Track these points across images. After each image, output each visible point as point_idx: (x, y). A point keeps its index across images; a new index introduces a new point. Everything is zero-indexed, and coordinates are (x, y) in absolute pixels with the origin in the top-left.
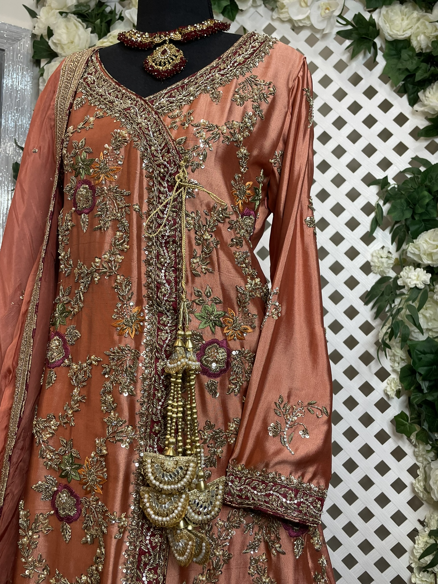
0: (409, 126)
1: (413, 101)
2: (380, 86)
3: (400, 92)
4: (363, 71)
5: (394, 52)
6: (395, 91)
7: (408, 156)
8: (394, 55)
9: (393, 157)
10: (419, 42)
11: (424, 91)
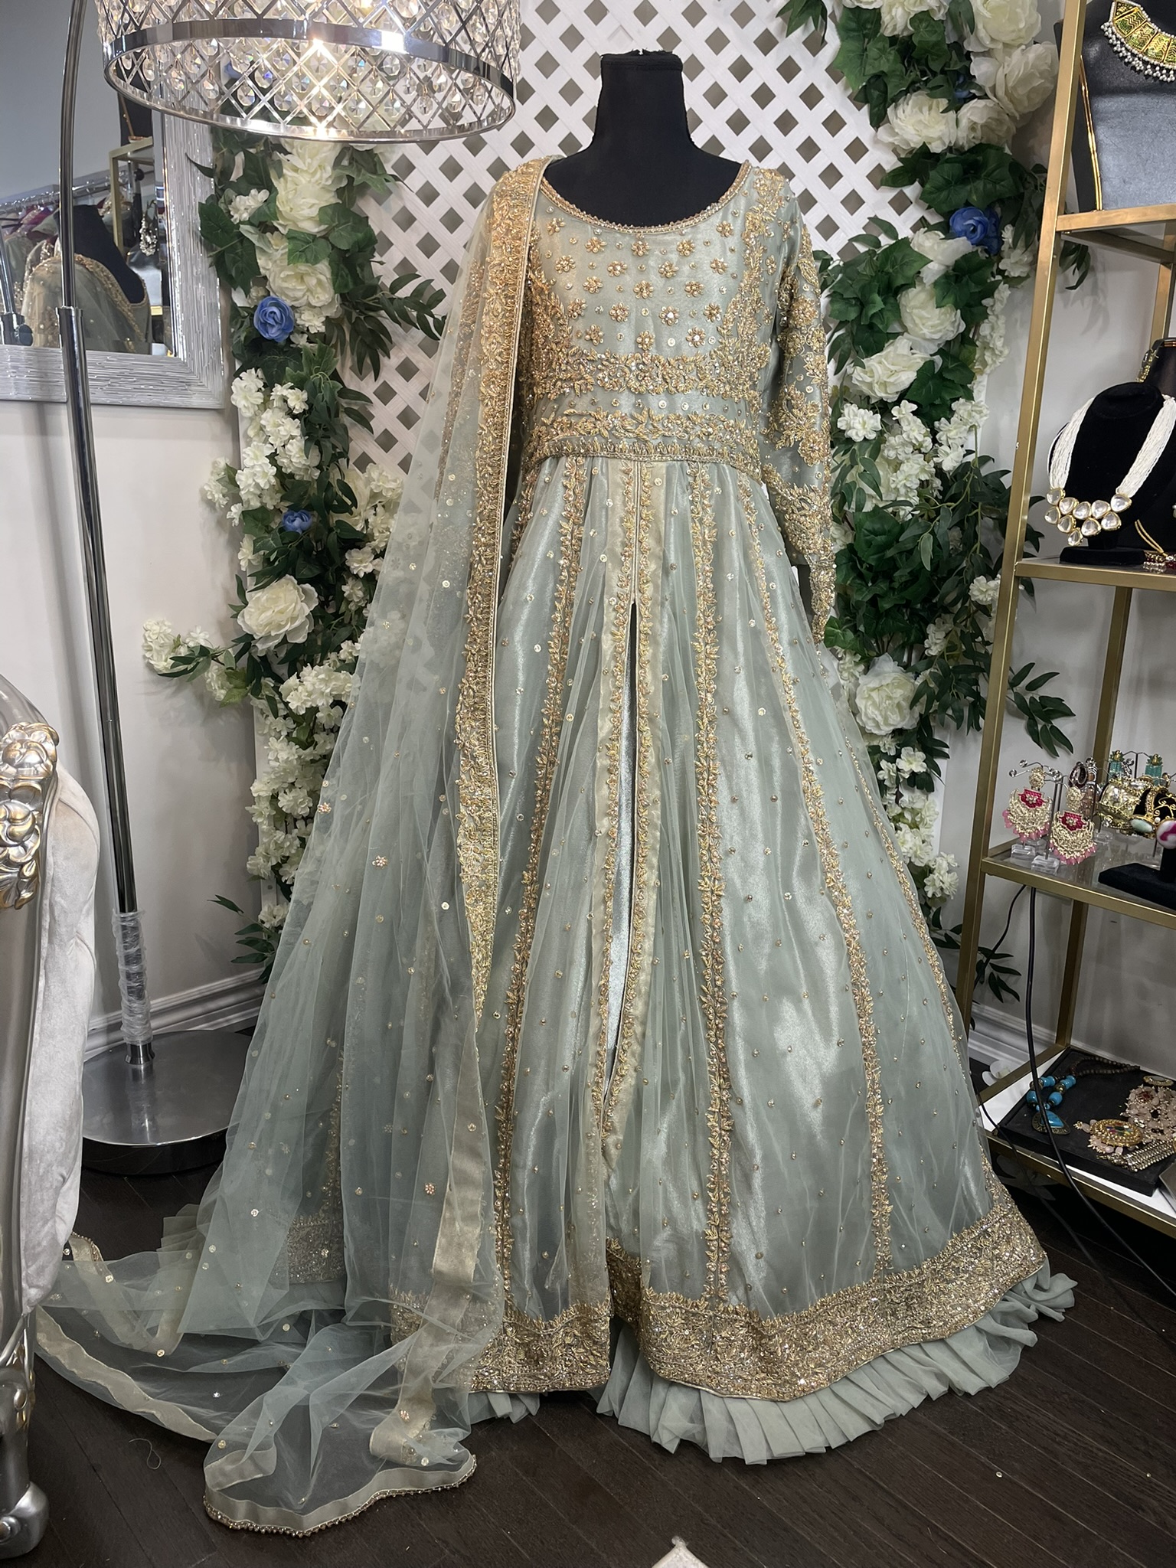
0: (867, 163)
1: (878, 119)
2: (828, 87)
3: (860, 98)
4: (801, 56)
5: (853, 25)
6: (849, 97)
7: (863, 215)
8: (853, 30)
9: (840, 215)
10: (893, 18)
11: (896, 107)
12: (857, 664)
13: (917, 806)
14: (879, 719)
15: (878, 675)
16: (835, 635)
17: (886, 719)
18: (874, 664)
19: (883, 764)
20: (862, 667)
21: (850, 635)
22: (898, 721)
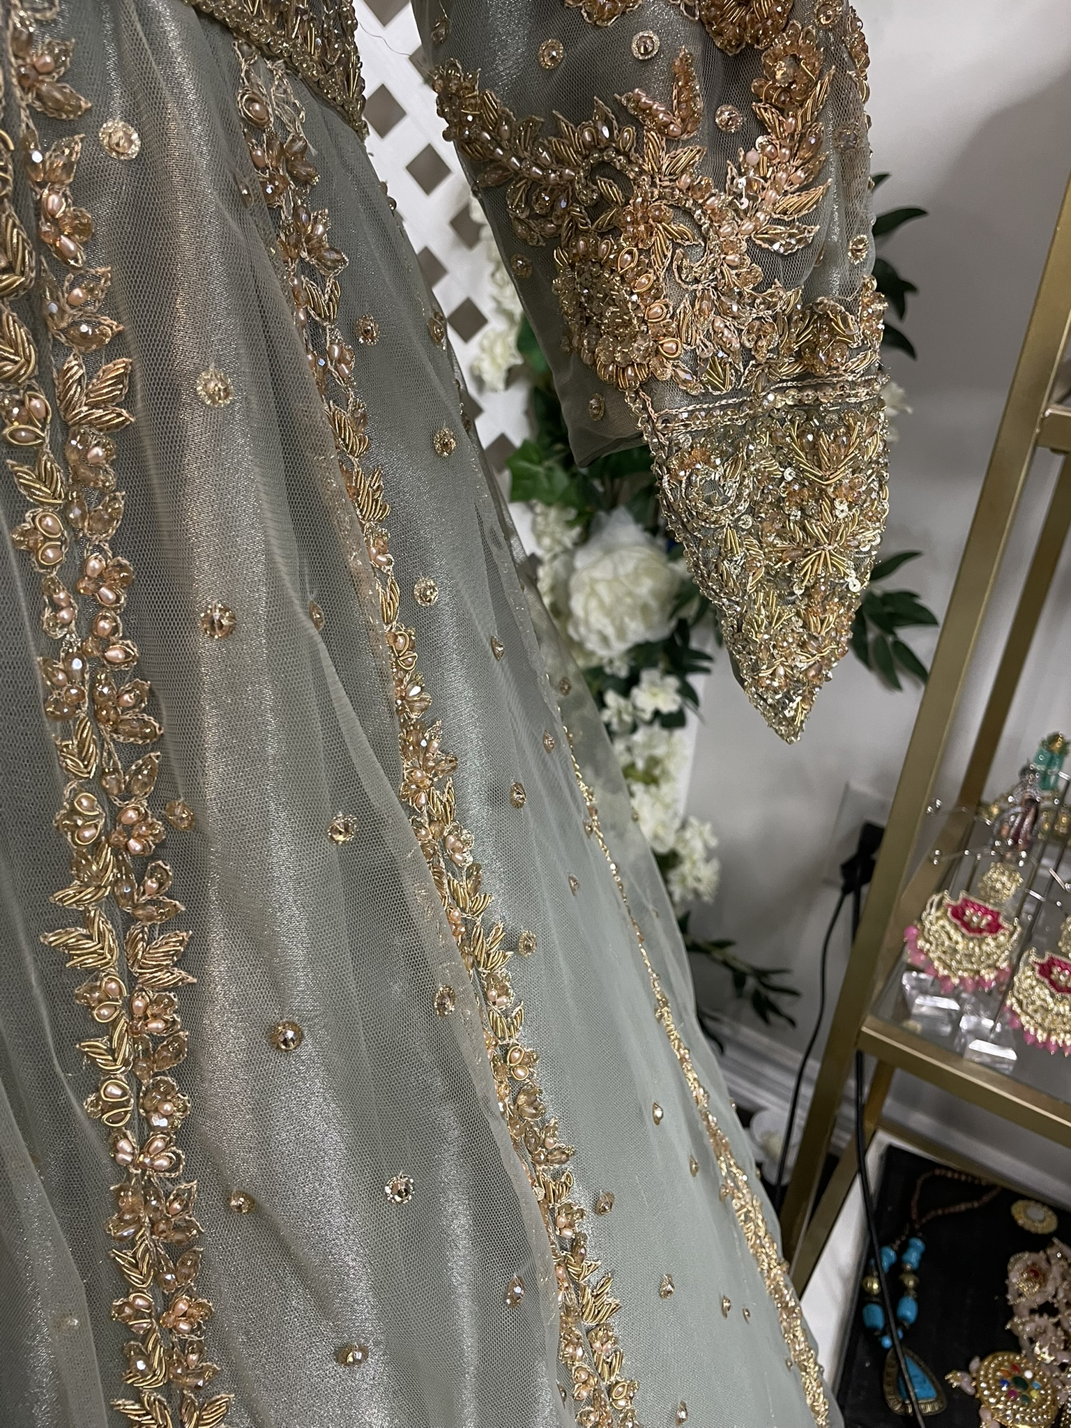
12: (570, 524)
13: (660, 751)
14: (610, 631)
15: (608, 551)
16: (533, 476)
17: (621, 633)
18: (600, 527)
19: (611, 698)
20: (576, 531)
21: (561, 478)
22: (637, 631)
